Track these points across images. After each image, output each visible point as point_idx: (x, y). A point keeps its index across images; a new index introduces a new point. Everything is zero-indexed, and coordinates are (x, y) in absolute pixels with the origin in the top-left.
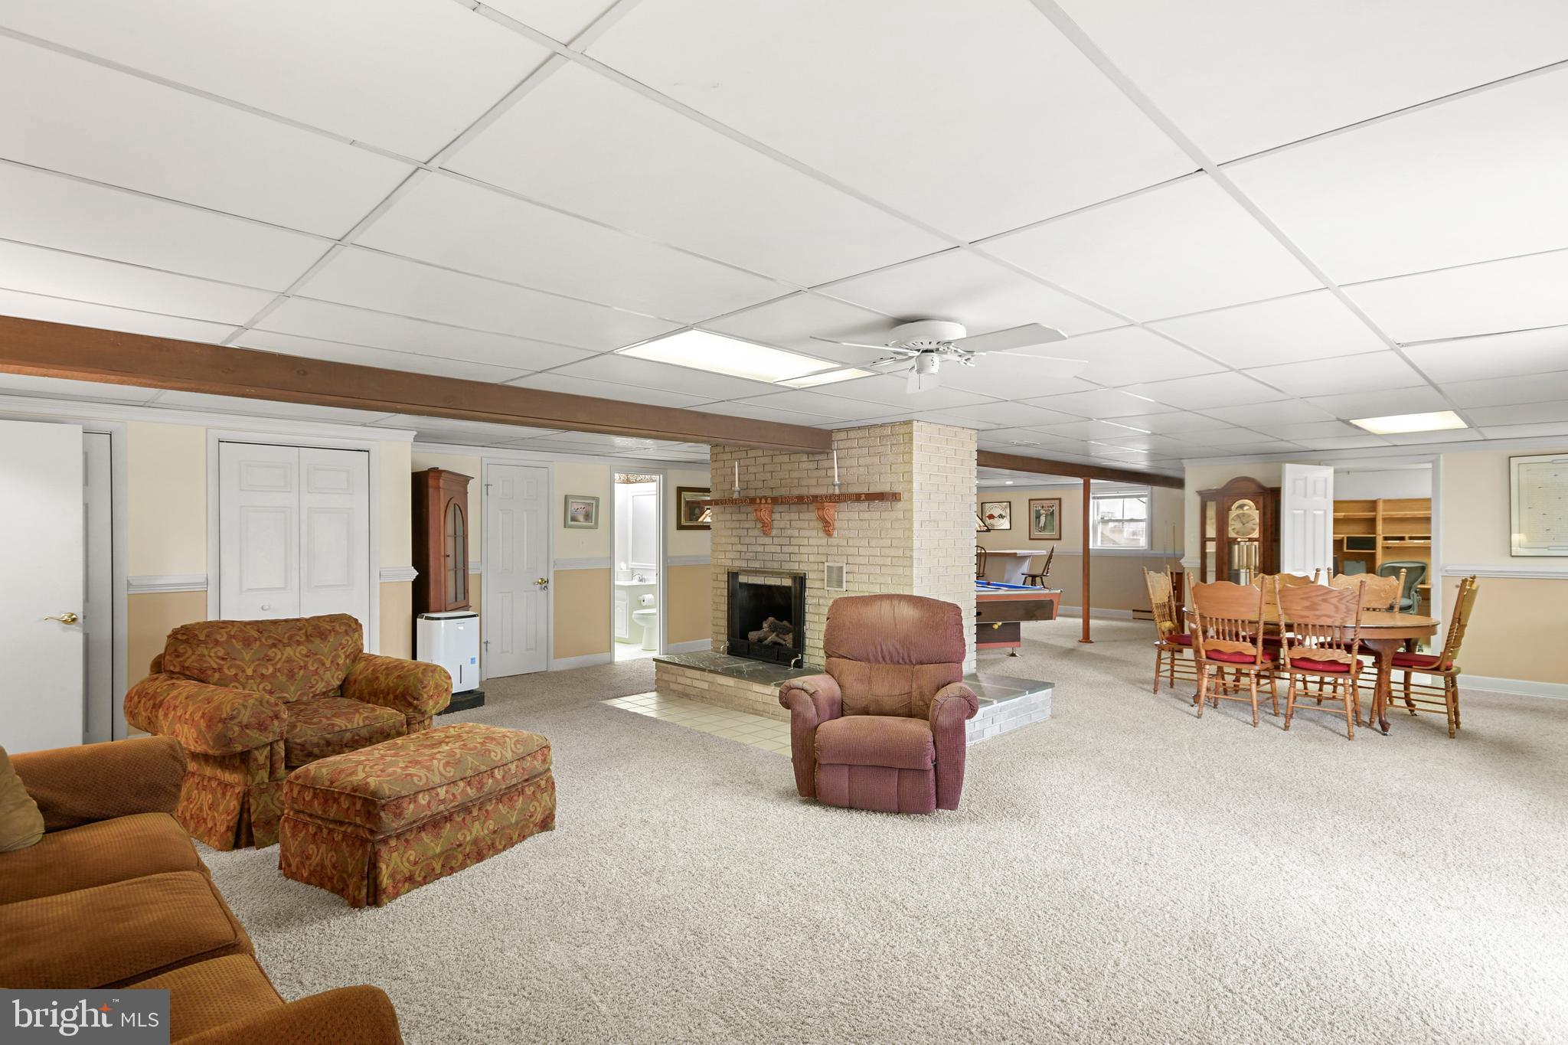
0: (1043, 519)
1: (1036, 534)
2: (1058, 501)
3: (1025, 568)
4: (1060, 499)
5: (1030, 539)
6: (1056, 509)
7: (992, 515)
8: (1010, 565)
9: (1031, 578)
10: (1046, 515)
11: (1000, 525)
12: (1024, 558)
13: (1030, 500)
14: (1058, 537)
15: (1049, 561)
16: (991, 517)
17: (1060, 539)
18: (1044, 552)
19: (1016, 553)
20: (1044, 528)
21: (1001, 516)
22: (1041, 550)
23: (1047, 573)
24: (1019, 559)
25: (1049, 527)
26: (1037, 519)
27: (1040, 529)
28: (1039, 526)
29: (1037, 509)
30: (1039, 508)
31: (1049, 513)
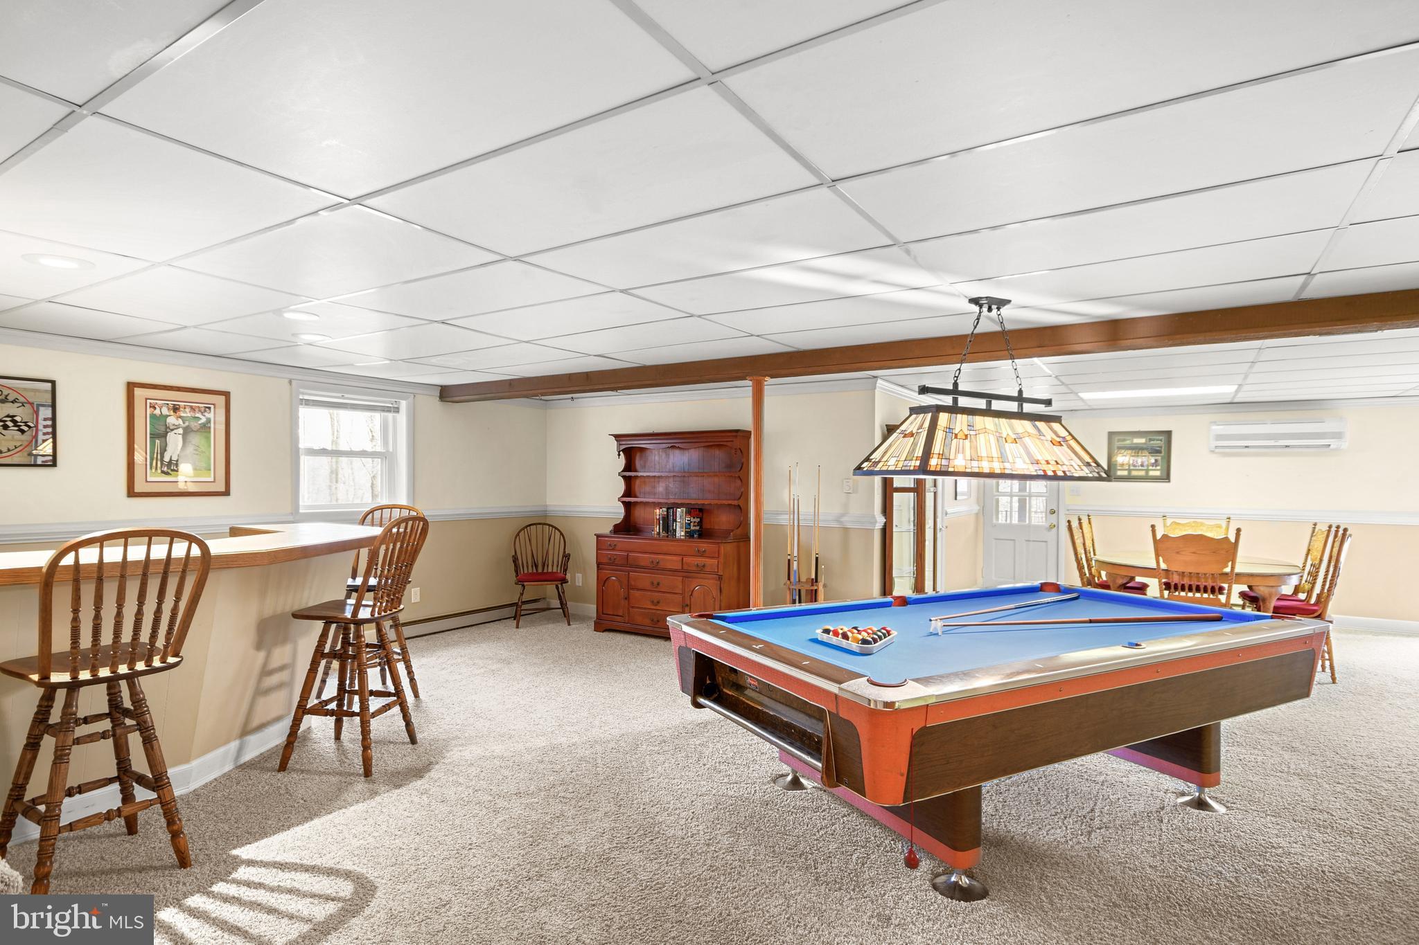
0: (174, 440)
2: (222, 398)
6: (215, 417)
10: (186, 430)
13: (131, 386)
14: (223, 489)
17: (227, 493)
20: (180, 465)
25: (195, 462)
26: (158, 441)
27: (165, 469)
28: (162, 460)
29: (157, 412)
30: (165, 411)
31: (194, 425)
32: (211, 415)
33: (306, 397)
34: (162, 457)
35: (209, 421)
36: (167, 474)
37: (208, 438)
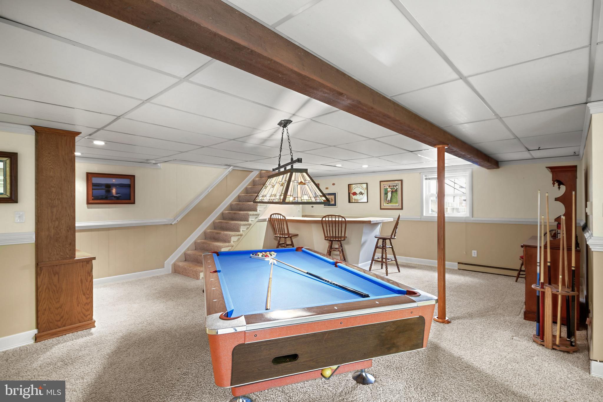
0: (389, 195)
1: (385, 205)
2: (400, 182)
3: (377, 231)
4: (402, 181)
5: (381, 209)
6: (399, 187)
7: (355, 192)
8: (366, 229)
9: (382, 240)
10: (392, 192)
11: (361, 199)
12: (376, 224)
13: (381, 182)
14: (400, 207)
15: (396, 227)
16: (355, 194)
17: (402, 209)
18: (391, 219)
19: (370, 221)
20: (391, 201)
21: (361, 193)
22: (389, 218)
23: (395, 236)
24: (371, 225)
25: (394, 200)
26: (386, 195)
27: (387, 202)
28: (387, 200)
29: (386, 188)
30: (387, 187)
31: (394, 190)
32: (398, 187)
33: (429, 177)
34: (387, 199)
35: (397, 188)
36: (388, 203)
37: (397, 194)
